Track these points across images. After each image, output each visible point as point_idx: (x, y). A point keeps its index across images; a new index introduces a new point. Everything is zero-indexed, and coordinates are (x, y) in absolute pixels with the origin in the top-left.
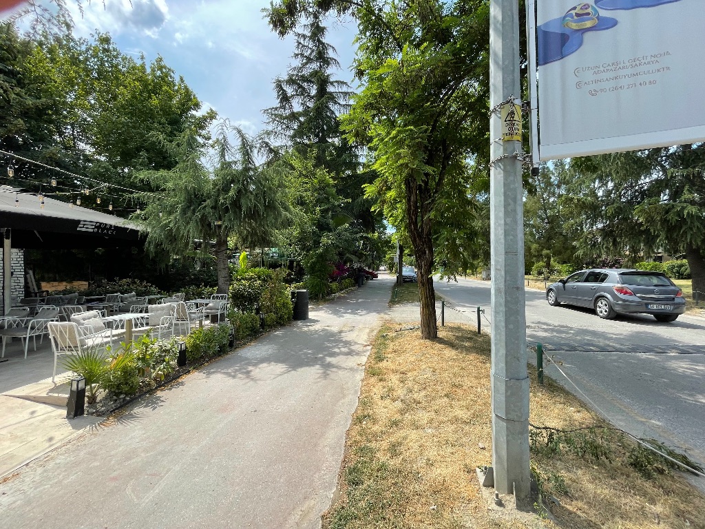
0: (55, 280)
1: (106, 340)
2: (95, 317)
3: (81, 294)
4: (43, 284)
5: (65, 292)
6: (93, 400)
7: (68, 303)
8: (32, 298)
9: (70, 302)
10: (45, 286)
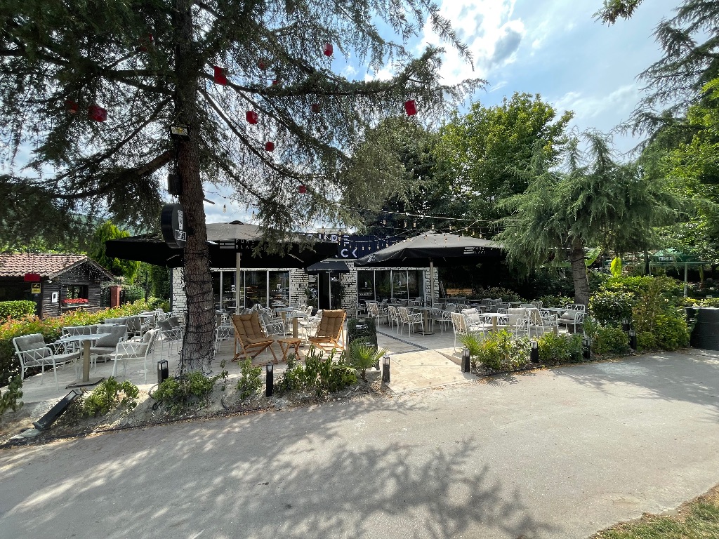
0: (453, 288)
1: (480, 329)
2: (475, 313)
3: (467, 298)
4: (447, 290)
5: (459, 296)
6: (474, 366)
7: (461, 303)
8: (443, 298)
9: (461, 302)
10: (449, 292)
